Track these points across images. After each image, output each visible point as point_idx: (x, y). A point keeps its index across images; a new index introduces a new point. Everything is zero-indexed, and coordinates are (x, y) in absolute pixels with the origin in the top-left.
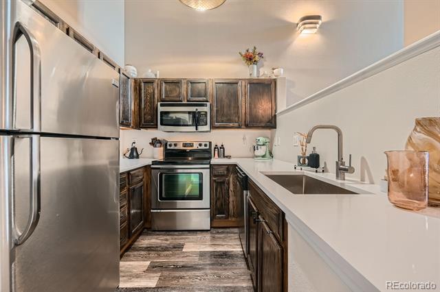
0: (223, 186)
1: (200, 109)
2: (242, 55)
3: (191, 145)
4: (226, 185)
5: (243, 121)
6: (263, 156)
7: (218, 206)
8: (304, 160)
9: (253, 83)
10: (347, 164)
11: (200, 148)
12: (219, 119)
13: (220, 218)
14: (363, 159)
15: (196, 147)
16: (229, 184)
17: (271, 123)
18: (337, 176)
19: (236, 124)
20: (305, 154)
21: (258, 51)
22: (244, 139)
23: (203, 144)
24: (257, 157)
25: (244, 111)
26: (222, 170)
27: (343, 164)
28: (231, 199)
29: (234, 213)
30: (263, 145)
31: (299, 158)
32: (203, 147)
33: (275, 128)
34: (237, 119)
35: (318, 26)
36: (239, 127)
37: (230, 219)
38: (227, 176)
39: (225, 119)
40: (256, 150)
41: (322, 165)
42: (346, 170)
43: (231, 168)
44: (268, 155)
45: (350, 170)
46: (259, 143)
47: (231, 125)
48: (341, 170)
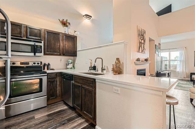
0: (54, 83)
1: (37, 44)
2: (60, 21)
3: (28, 63)
4: (55, 82)
5: (62, 52)
6: (71, 68)
7: (51, 93)
8: (91, 68)
9: (67, 36)
10: (104, 68)
11: (34, 65)
12: (49, 50)
13: (52, 99)
14: (107, 67)
15: (31, 64)
16: (57, 82)
17: (75, 54)
18: (102, 71)
19: (59, 54)
20: (91, 66)
21: (68, 21)
22: (61, 60)
23: (37, 63)
24: (68, 68)
25: (62, 48)
26: (53, 76)
27: (103, 68)
28: (58, 89)
29: (59, 95)
30: (71, 63)
31: (90, 67)
32: (36, 65)
33: (76, 56)
34: (59, 51)
35: (91, 20)
36: (60, 55)
37: (57, 98)
38: (56, 78)
39: (52, 50)
40: (68, 66)
41: (96, 69)
42: (104, 70)
43: (58, 74)
44: (73, 68)
45: (105, 70)
46: (69, 63)
47: (56, 53)
48: (103, 70)
